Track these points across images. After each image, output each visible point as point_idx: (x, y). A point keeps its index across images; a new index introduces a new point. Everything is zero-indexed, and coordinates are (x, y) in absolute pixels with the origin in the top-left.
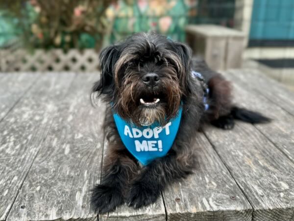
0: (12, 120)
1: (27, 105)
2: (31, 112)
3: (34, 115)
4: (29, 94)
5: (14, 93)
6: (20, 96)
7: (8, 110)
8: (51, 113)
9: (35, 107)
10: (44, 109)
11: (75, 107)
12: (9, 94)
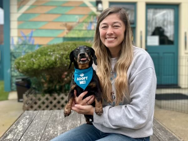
0: (47, 134)
1: (50, 127)
2: (53, 130)
3: (54, 132)
4: (50, 122)
5: (44, 121)
6: (47, 123)
7: (44, 129)
8: (60, 131)
9: (54, 128)
10: (57, 129)
11: (69, 128)
12: (42, 122)
